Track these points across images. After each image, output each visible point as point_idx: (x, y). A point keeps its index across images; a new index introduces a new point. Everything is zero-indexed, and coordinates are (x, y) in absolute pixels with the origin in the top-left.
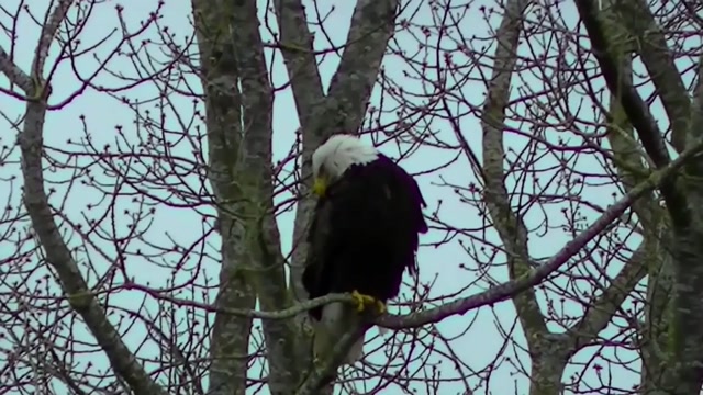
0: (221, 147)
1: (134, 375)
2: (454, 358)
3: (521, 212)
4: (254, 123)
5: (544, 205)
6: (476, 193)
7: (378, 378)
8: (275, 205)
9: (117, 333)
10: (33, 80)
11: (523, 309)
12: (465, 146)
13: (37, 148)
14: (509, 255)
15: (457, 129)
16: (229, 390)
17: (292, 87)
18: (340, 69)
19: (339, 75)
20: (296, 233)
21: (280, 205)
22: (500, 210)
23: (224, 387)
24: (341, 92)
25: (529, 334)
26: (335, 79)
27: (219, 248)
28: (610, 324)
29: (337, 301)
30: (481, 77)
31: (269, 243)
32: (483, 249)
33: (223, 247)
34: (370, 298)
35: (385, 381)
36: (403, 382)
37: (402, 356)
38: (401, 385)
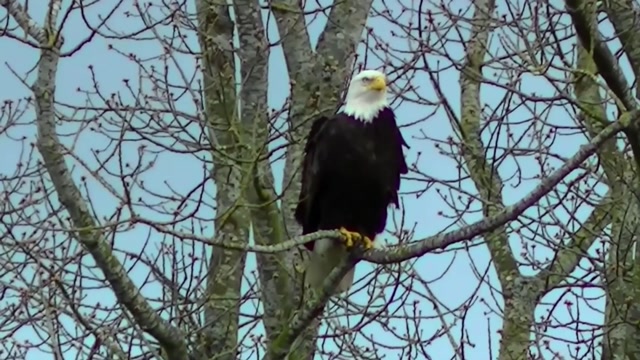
0: (217, 102)
1: (138, 307)
2: (432, 299)
3: (496, 164)
4: (250, 76)
5: (517, 157)
6: (454, 147)
7: (360, 316)
8: (270, 150)
9: (123, 268)
10: (46, 31)
11: (497, 253)
12: (445, 102)
13: (50, 95)
14: (484, 203)
15: (437, 86)
16: (223, 326)
17: (283, 46)
18: (327, 28)
19: (327, 34)
20: (285, 181)
21: (274, 151)
22: (477, 162)
23: (218, 324)
24: (328, 50)
25: (502, 277)
26: (322, 39)
27: (214, 196)
28: (577, 267)
29: (327, 237)
30: (459, 39)
31: (264, 188)
32: (460, 198)
33: (218, 194)
34: (357, 234)
35: (366, 319)
36: (384, 320)
37: (384, 297)
38: (382, 323)
